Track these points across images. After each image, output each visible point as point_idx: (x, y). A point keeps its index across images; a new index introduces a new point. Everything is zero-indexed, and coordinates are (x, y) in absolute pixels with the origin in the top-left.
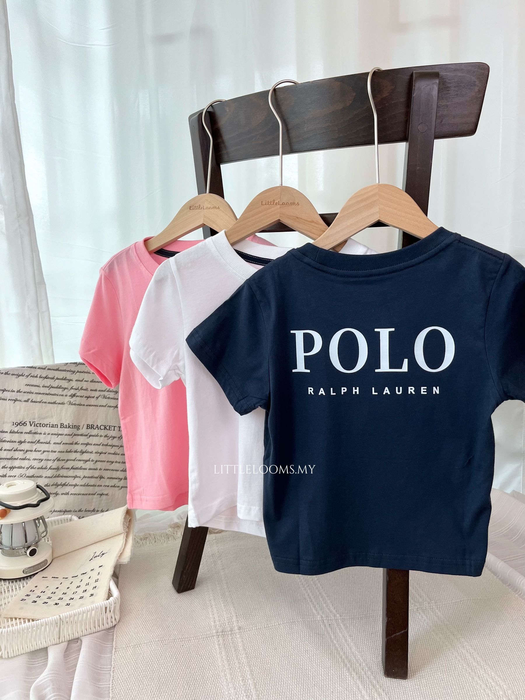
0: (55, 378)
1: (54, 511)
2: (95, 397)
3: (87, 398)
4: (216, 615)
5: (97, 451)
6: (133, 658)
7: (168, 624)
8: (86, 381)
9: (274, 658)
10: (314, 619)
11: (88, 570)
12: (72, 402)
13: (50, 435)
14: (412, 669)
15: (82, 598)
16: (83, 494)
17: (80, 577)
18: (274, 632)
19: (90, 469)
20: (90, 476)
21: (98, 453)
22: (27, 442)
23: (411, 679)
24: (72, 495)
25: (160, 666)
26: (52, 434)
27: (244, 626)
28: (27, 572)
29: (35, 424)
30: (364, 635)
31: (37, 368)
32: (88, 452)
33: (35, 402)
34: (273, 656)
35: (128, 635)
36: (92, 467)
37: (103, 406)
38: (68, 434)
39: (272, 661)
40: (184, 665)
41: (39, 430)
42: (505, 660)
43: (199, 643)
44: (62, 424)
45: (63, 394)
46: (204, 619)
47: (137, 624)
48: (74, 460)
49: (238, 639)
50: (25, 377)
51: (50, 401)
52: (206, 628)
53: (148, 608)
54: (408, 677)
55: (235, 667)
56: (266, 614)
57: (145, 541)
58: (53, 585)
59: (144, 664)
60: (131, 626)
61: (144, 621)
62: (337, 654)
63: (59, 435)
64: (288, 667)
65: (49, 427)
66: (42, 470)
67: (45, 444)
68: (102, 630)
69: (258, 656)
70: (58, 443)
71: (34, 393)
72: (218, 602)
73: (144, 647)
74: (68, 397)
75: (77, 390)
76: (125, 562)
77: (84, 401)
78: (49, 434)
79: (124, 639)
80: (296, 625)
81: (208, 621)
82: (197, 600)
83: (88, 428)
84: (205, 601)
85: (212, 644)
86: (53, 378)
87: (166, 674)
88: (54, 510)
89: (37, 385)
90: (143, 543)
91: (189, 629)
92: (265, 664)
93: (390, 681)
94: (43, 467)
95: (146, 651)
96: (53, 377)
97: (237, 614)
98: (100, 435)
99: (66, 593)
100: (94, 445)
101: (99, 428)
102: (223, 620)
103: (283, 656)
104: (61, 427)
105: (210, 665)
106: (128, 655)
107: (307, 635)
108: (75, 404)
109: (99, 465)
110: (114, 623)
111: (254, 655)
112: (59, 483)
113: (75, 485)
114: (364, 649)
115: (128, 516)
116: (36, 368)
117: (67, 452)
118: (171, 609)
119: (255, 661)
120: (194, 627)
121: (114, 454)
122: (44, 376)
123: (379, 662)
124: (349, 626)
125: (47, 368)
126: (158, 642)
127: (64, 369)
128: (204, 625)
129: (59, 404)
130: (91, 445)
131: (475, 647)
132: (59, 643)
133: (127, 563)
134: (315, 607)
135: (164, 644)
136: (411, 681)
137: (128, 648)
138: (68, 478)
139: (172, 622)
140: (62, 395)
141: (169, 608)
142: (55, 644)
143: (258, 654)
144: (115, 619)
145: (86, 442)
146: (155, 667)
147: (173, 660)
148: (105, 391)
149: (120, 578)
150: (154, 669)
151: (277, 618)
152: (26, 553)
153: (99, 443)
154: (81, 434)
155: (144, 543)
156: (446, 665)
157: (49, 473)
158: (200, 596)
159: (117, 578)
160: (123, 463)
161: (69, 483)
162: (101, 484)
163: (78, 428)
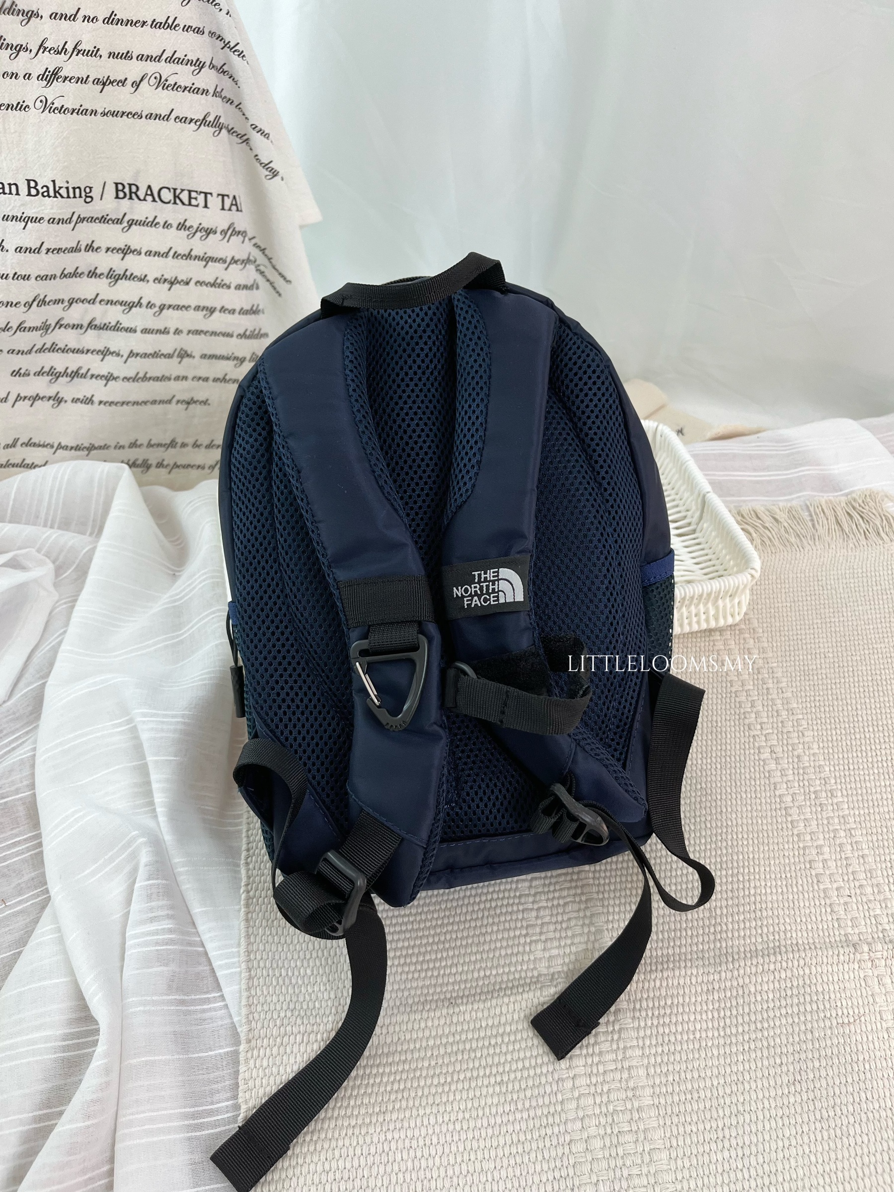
1: (60, 447)
2: (129, 82)
3: (100, 87)
5: (159, 276)
8: (86, 18)
12: (50, 101)
16: (135, 403)
19: (145, 331)
20: (150, 351)
21: (165, 280)
24: (102, 406)
32: (132, 277)
36: (152, 324)
37: (158, 117)
38: (57, 216)
44: (32, 184)
45: (13, 71)
48: (92, 302)
70: (30, 250)
74: (34, 82)
75: (63, 56)
83: (121, 193)
88: (60, 444)
98: (162, 223)
100: (149, 253)
101: (157, 199)
104: (29, 194)
108: (62, 110)
109: (172, 319)
112: (58, 370)
113: (110, 378)
117: (64, 275)
121: (213, 285)
129: (9, 107)
130: (140, 253)
138: (84, 356)
140: (15, 76)
145: (122, 246)
148: (158, 59)
153: (163, 250)
154: (100, 216)
157: (21, 341)
160: (243, 312)
161: (89, 370)
162: (185, 374)
163: (87, 195)
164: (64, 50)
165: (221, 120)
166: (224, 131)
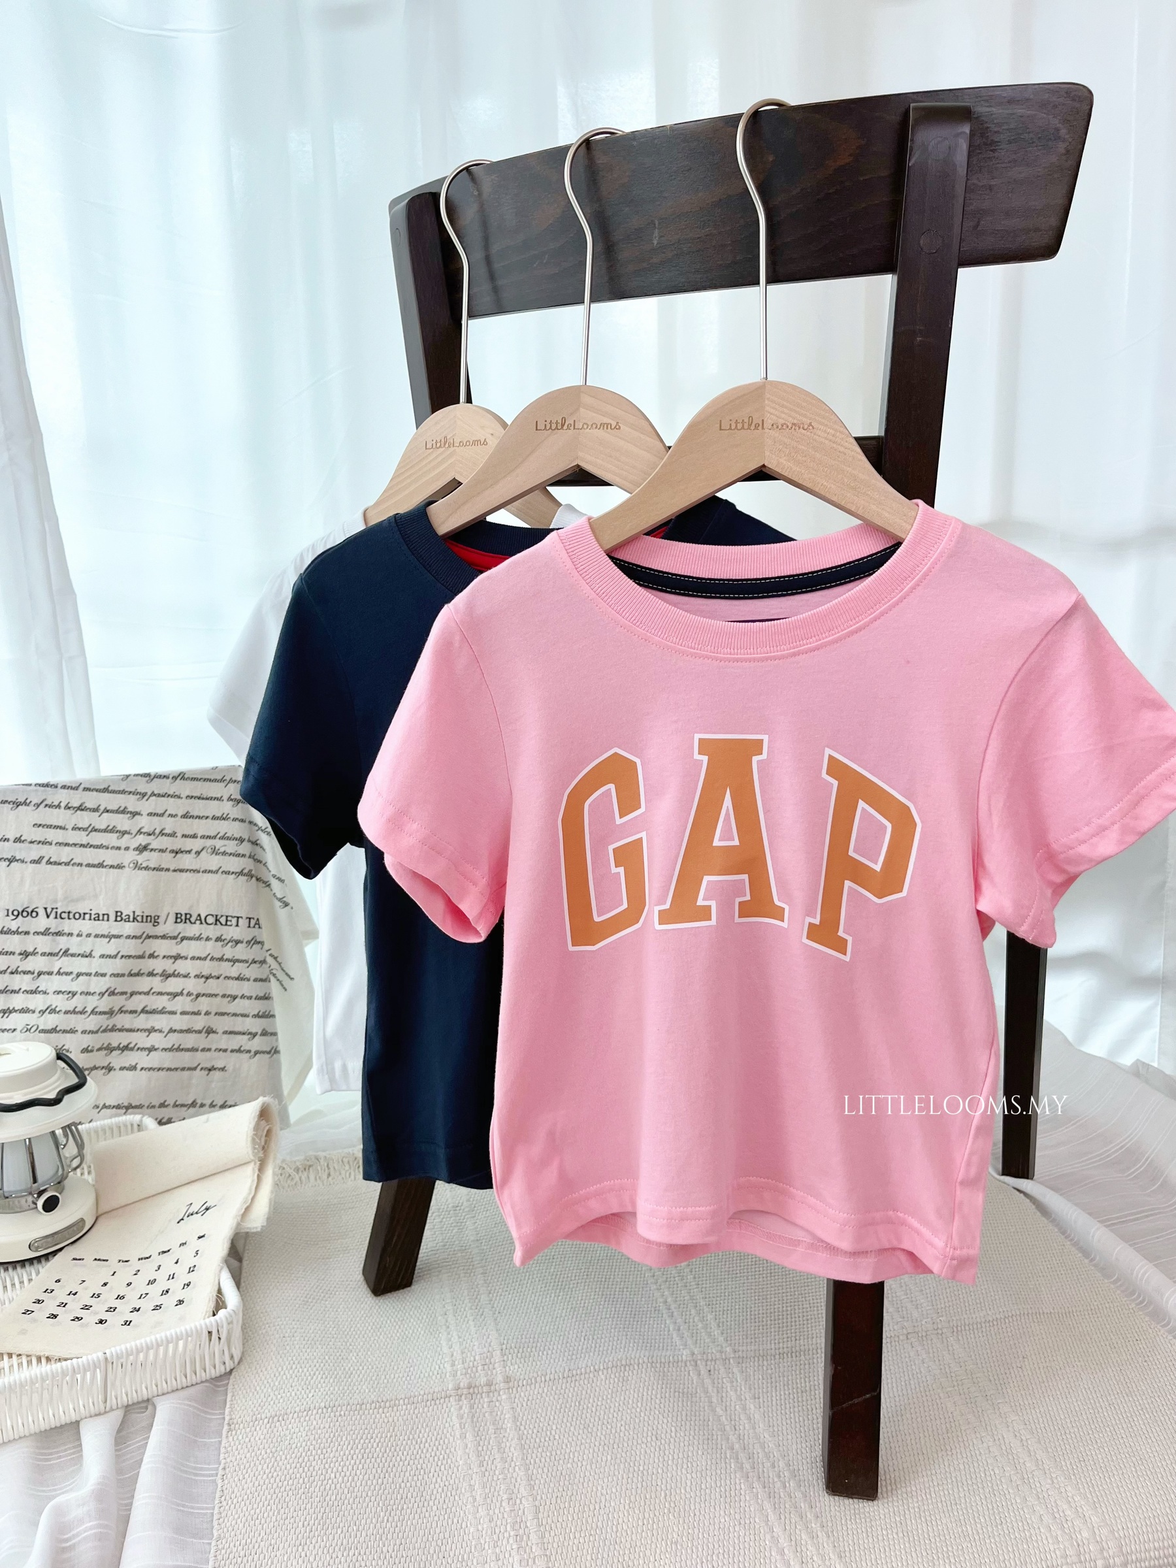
0: (102, 808)
1: (105, 1106)
2: (194, 852)
3: (174, 855)
4: (456, 1347)
5: (198, 973)
6: (266, 1446)
7: (349, 1369)
8: (171, 815)
9: (583, 1447)
10: (676, 1357)
11: (174, 1245)
12: (139, 863)
13: (92, 938)
14: (888, 1477)
15: (158, 1307)
16: (169, 1069)
17: (157, 1260)
18: (585, 1387)
19: (183, 1013)
20: (185, 1028)
21: (203, 976)
22: (40, 953)
23: (886, 1501)
24: (143, 1071)
25: (327, 1466)
26: (96, 936)
27: (518, 1374)
28: (38, 1247)
29: (56, 912)
30: (785, 1394)
31: (59, 786)
32: (179, 975)
33: (55, 863)
34: (579, 1443)
35: (258, 1393)
36: (189, 1008)
37: (210, 871)
38: (132, 934)
39: (576, 1454)
40: (381, 1465)
41: (67, 925)
42: (1100, 1456)
43: (416, 1412)
44: (119, 914)
45: (119, 845)
46: (429, 1356)
47: (280, 1369)
48: (147, 993)
49: (502, 1403)
50: (31, 807)
51: (91, 862)
52: (434, 1377)
53: (307, 1331)
54: (879, 1494)
55: (493, 1468)
56: (568, 1345)
57: (305, 1174)
58: (96, 1276)
59: (291, 1461)
60: (265, 1373)
61: (296, 1362)
62: (722, 1440)
63: (110, 937)
64: (612, 1468)
65: (90, 919)
66: (75, 1016)
67: (80, 957)
68: (202, 1382)
69: (546, 1444)
70: (110, 957)
71: (54, 843)
72: (463, 1316)
73: (293, 1421)
74: (131, 852)
75: (152, 837)
76: (256, 1228)
77: (167, 860)
78: (89, 935)
79: (250, 1403)
80: (633, 1373)
81: (439, 1362)
82: (416, 1312)
83: (179, 920)
84: (433, 1316)
85: (446, 1415)
86: (96, 810)
87: (338, 1486)
88: (105, 1104)
89: (60, 825)
90: (300, 1178)
91: (395, 1380)
92: (561, 1462)
93: (838, 1504)
94: (77, 1010)
95: (297, 1430)
96: (96, 807)
97: (504, 1347)
98: (205, 938)
99: (123, 1297)
100: (193, 958)
101: (203, 921)
102: (472, 1359)
103: (603, 1444)
104: (116, 921)
105: (439, 1464)
106: (257, 1439)
107: (659, 1396)
108: (147, 868)
109: (204, 1004)
110: (229, 1367)
111: (538, 1440)
112: (113, 1045)
113: (151, 1049)
114: (784, 1428)
115: (263, 1123)
116: (56, 787)
117: (130, 975)
118: (359, 1332)
119: (539, 1455)
120: (406, 1375)
121: (237, 979)
122: (76, 804)
123: (815, 1458)
124: (752, 1373)
125: (82, 786)
126: (325, 1410)
127: (122, 789)
128: (428, 1370)
129: (112, 867)
130: (186, 958)
131: (1034, 1427)
132: (106, 1412)
133: (259, 1230)
134: (679, 1330)
135: (338, 1414)
136: (886, 1505)
137: (257, 1422)
138: (135, 1034)
139: (358, 1364)
140: (119, 848)
141: (352, 1329)
142: (96, 1415)
143: (547, 1439)
144: (232, 1357)
145: (174, 954)
146: (317, 1468)
147: (357, 1451)
148: (215, 837)
149: (245, 1263)
150: (314, 1473)
151: (592, 1354)
152: (36, 1204)
153: (203, 956)
154: (162, 934)
155: (303, 1178)
156: (967, 1467)
157: (92, 1022)
158: (423, 1303)
159: (240, 1260)
160: (258, 998)
161: (136, 1044)
162: (209, 1047)
163: (154, 920)
164: (153, 833)
165: (253, 872)
166: (254, 879)
